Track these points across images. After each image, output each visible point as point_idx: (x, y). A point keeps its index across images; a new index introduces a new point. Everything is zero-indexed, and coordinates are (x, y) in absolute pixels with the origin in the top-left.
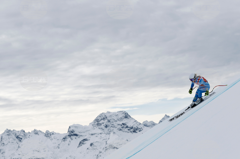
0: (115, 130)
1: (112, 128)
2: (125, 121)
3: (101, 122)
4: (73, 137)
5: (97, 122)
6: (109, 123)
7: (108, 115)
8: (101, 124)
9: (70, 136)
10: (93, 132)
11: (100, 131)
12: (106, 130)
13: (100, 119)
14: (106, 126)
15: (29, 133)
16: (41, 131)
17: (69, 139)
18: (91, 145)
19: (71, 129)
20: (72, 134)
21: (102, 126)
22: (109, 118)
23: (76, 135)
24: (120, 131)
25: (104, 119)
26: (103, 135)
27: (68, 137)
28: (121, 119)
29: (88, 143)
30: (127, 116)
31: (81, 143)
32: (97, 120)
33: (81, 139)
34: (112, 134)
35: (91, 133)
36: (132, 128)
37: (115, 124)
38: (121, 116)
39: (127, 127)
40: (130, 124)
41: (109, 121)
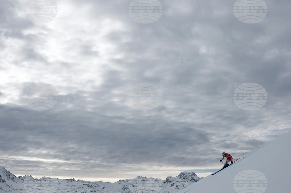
0: (188, 180)
1: (187, 179)
2: (193, 177)
3: (182, 176)
4: (168, 182)
5: (180, 176)
6: (185, 177)
7: (185, 173)
8: (182, 177)
9: (167, 181)
10: (178, 180)
11: (181, 180)
12: (184, 180)
13: (181, 174)
14: (184, 178)
15: (148, 178)
16: (154, 178)
17: (166, 183)
18: (177, 186)
19: (168, 178)
20: (168, 180)
21: (182, 178)
22: (186, 175)
23: (170, 181)
24: (191, 181)
25: (183, 175)
26: (182, 182)
27: (166, 182)
28: (191, 175)
29: (175, 186)
30: (194, 174)
31: (172, 185)
32: (180, 175)
33: (172, 183)
34: (186, 182)
35: (177, 181)
36: (196, 180)
37: (188, 177)
38: (191, 174)
39: (194, 179)
40: (195, 178)
41: (185, 176)
